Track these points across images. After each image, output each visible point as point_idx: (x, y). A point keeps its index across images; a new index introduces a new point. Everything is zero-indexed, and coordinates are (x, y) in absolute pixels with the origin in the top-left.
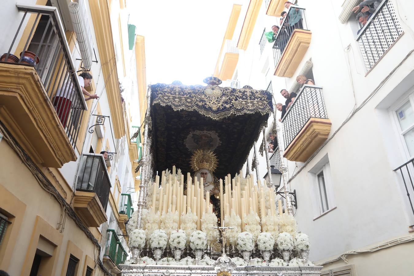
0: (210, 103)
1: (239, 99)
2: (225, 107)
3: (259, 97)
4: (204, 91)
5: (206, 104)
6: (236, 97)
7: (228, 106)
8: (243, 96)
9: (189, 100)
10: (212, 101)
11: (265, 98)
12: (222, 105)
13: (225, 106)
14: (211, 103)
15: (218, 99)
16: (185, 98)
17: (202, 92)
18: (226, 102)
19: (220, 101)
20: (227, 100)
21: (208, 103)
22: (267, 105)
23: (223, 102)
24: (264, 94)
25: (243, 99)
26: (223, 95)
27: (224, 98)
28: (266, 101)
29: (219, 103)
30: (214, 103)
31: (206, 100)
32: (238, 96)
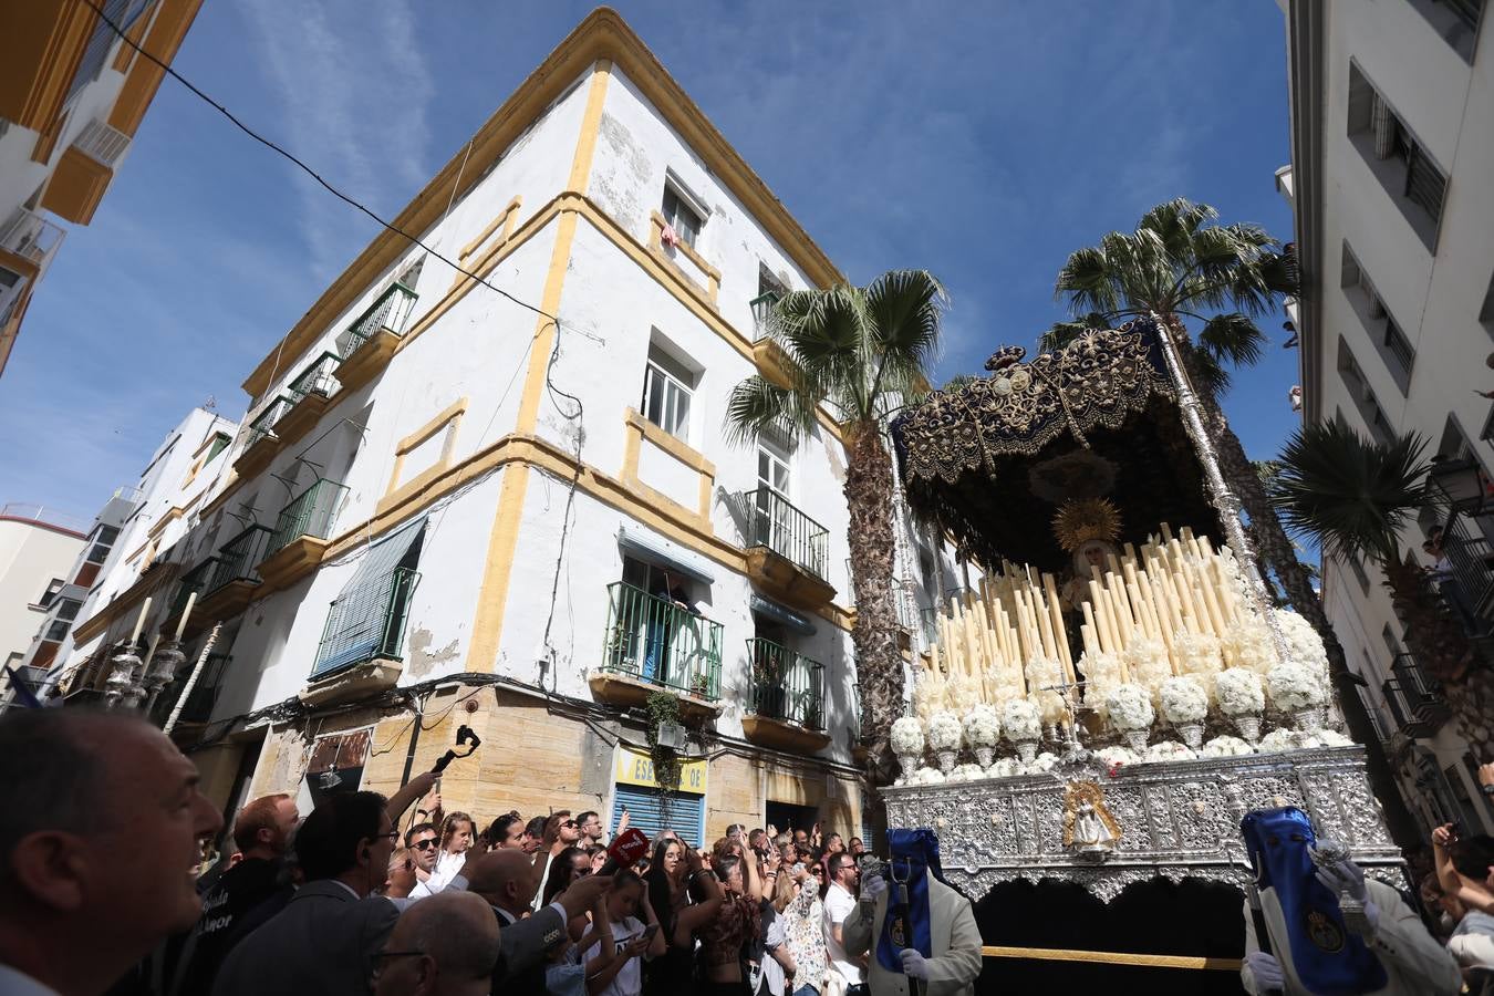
0: (1010, 416)
1: (1072, 377)
2: (1046, 414)
3: (1121, 349)
4: (990, 391)
5: (1003, 424)
6: (1065, 376)
7: (1051, 408)
8: (1080, 364)
9: (968, 430)
10: (1013, 409)
11: (1138, 345)
12: (1038, 410)
13: (1046, 410)
14: (1013, 415)
15: (1025, 397)
16: (957, 428)
17: (989, 396)
18: (1045, 400)
19: (1030, 401)
20: (1047, 390)
21: (1007, 419)
22: (1144, 365)
23: (1039, 403)
24: (1131, 333)
25: (1082, 372)
26: (1034, 383)
27: (1038, 388)
28: (1142, 354)
29: (1029, 409)
30: (1018, 411)
31: (1000, 411)
32: (1067, 370)
